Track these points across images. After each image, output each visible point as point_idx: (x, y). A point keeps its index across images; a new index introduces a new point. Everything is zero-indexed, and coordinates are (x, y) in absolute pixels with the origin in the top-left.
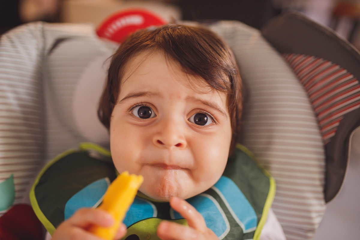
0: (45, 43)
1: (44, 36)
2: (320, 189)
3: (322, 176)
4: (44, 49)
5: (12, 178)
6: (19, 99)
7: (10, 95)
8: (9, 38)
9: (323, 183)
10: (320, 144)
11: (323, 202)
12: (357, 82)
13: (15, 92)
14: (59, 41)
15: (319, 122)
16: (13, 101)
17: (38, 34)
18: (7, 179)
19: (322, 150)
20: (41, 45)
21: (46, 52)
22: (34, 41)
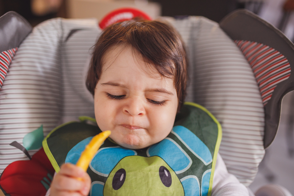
0: (63, 33)
1: (62, 28)
2: (261, 138)
3: (262, 129)
4: (62, 37)
5: (42, 127)
6: (44, 68)
7: (38, 65)
8: (39, 30)
9: (263, 133)
10: (261, 105)
11: (262, 148)
12: (287, 61)
13: (41, 63)
14: (73, 32)
15: (260, 89)
16: (40, 69)
17: (58, 27)
18: (39, 128)
19: (262, 110)
20: (60, 35)
21: (64, 39)
22: (55, 32)
